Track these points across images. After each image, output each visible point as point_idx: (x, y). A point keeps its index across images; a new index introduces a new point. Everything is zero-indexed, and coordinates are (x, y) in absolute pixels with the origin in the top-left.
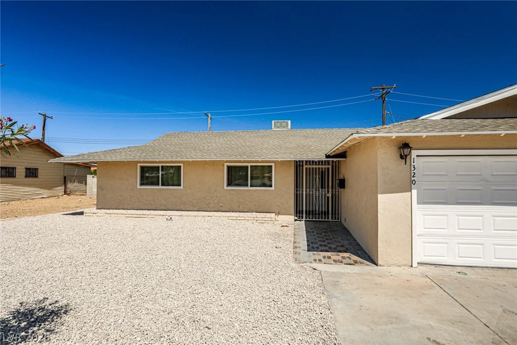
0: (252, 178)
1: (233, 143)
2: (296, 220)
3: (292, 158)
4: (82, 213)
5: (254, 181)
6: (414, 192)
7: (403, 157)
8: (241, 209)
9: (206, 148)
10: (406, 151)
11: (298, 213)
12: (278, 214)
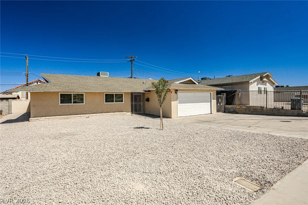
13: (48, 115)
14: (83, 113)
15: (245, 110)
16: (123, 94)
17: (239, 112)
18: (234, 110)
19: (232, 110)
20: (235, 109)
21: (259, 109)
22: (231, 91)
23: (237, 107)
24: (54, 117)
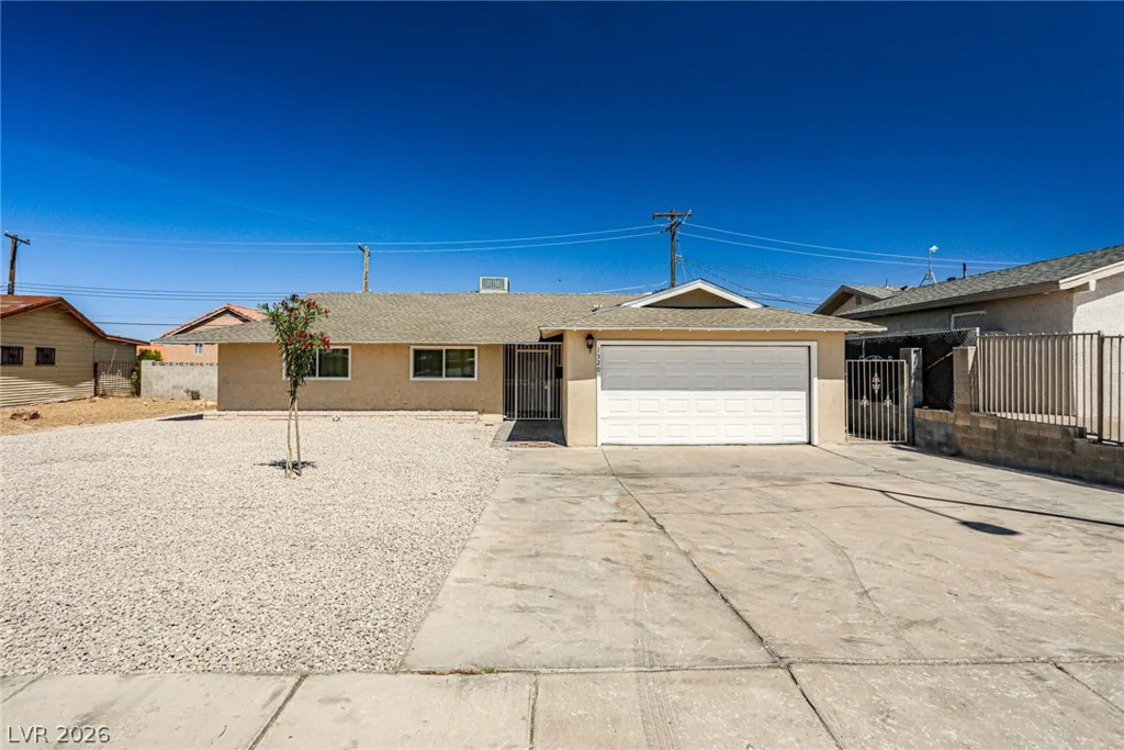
0: (447, 367)
1: (420, 315)
2: (505, 420)
3: (500, 341)
4: (200, 417)
5: (450, 370)
6: (599, 378)
7: (590, 347)
8: (432, 406)
9: (383, 323)
10: (590, 342)
11: (508, 410)
12: (482, 412)
13: (256, 406)
14: (344, 406)
15: (990, 439)
16: (473, 351)
17: (965, 448)
18: (948, 436)
19: (938, 435)
20: (950, 430)
21: (1055, 443)
22: (943, 336)
23: (960, 423)
24: (259, 412)
